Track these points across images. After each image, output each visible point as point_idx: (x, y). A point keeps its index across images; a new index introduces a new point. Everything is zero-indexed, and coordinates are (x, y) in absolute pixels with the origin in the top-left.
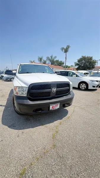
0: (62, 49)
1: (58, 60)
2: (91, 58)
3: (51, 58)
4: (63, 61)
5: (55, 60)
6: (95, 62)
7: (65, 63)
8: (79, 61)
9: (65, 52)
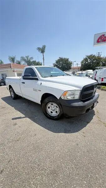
0: (39, 49)
1: (35, 61)
2: (67, 60)
3: (26, 58)
4: (40, 62)
5: (32, 61)
6: (71, 63)
7: (43, 64)
8: (57, 62)
9: (41, 52)
